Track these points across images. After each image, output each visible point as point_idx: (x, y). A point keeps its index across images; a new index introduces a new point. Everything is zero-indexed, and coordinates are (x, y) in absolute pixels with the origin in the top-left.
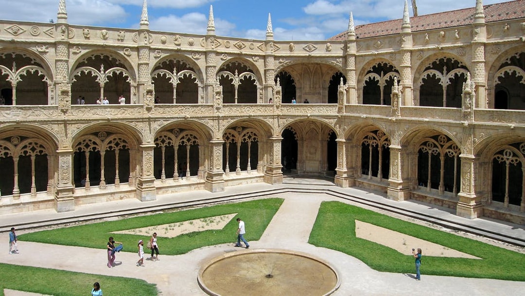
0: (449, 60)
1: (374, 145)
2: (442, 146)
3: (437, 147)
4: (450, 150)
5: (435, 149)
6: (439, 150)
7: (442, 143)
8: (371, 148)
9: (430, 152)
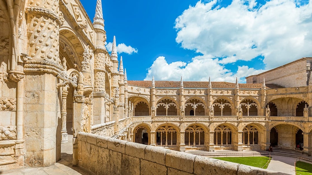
0: (196, 100)
1: (164, 132)
2: (195, 129)
3: (192, 130)
4: (198, 130)
5: (191, 131)
6: (193, 131)
7: (194, 128)
8: (161, 134)
9: (189, 132)
